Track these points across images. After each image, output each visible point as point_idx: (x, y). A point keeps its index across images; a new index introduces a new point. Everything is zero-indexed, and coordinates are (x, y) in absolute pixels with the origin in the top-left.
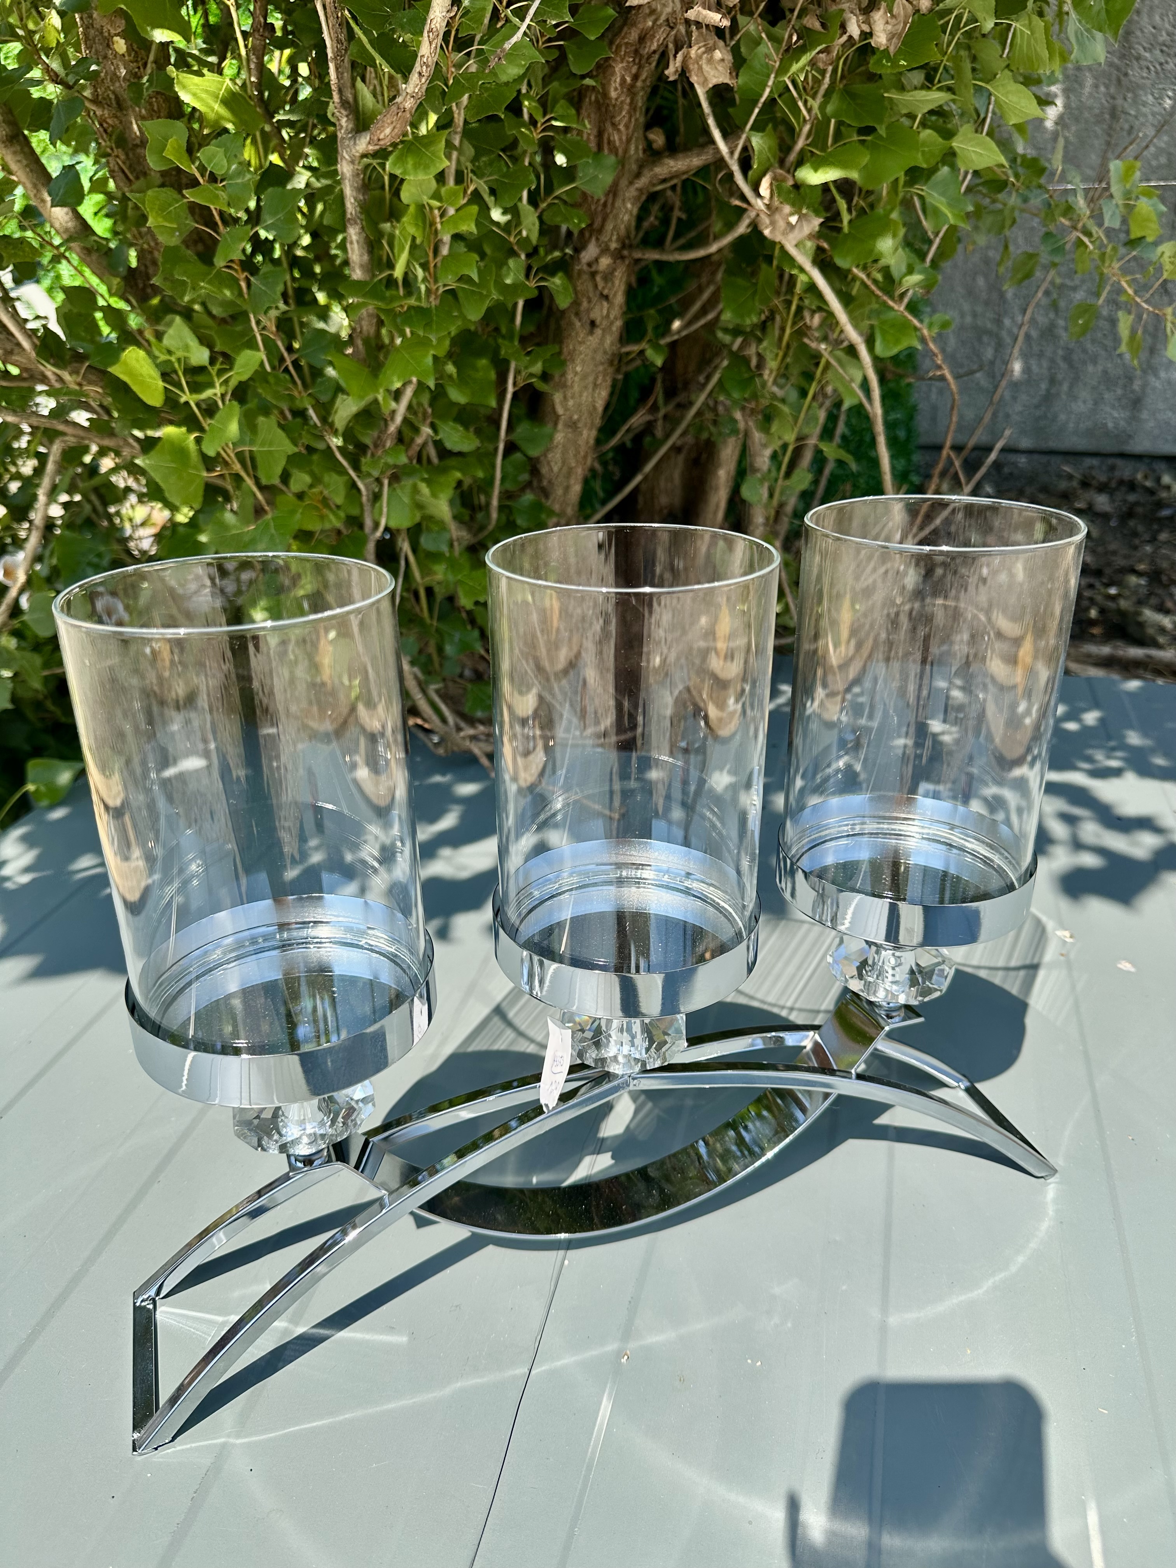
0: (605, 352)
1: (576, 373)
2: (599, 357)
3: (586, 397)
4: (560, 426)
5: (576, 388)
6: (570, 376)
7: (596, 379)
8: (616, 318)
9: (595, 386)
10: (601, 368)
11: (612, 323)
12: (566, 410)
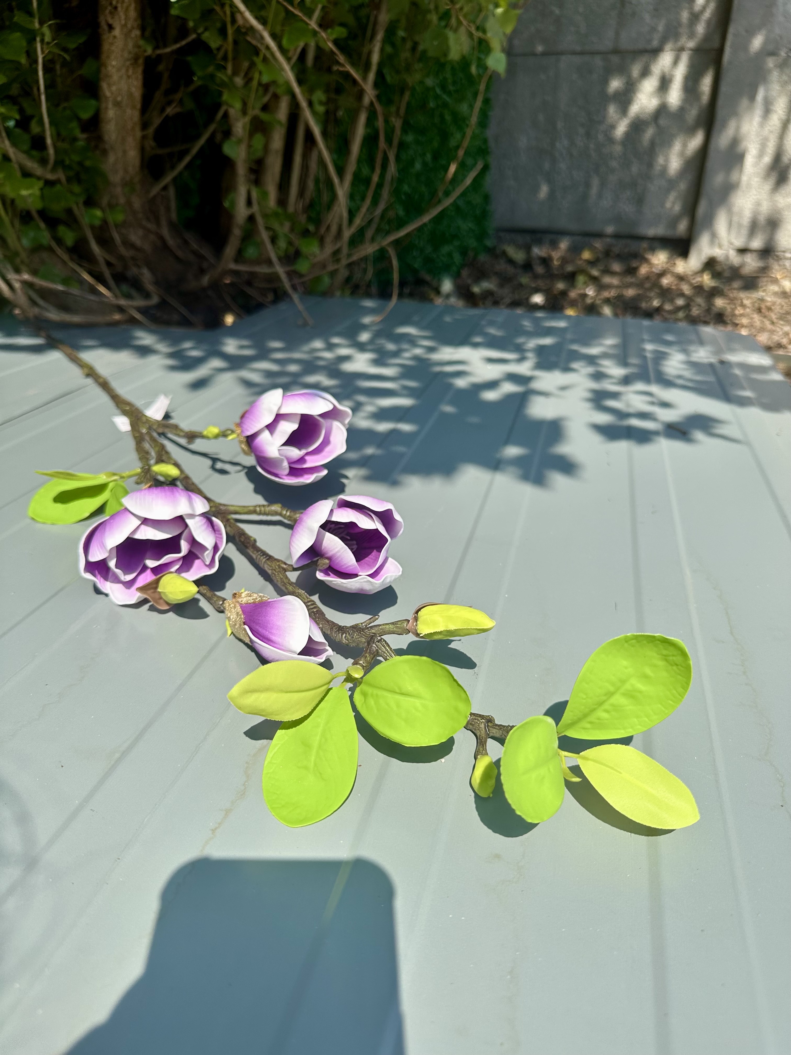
0: (130, 53)
1: (113, 66)
2: (126, 55)
3: (123, 85)
4: (110, 105)
5: (115, 78)
6: (110, 68)
7: (127, 70)
8: (133, 28)
9: (129, 77)
10: (128, 63)
11: (130, 31)
12: (112, 93)
